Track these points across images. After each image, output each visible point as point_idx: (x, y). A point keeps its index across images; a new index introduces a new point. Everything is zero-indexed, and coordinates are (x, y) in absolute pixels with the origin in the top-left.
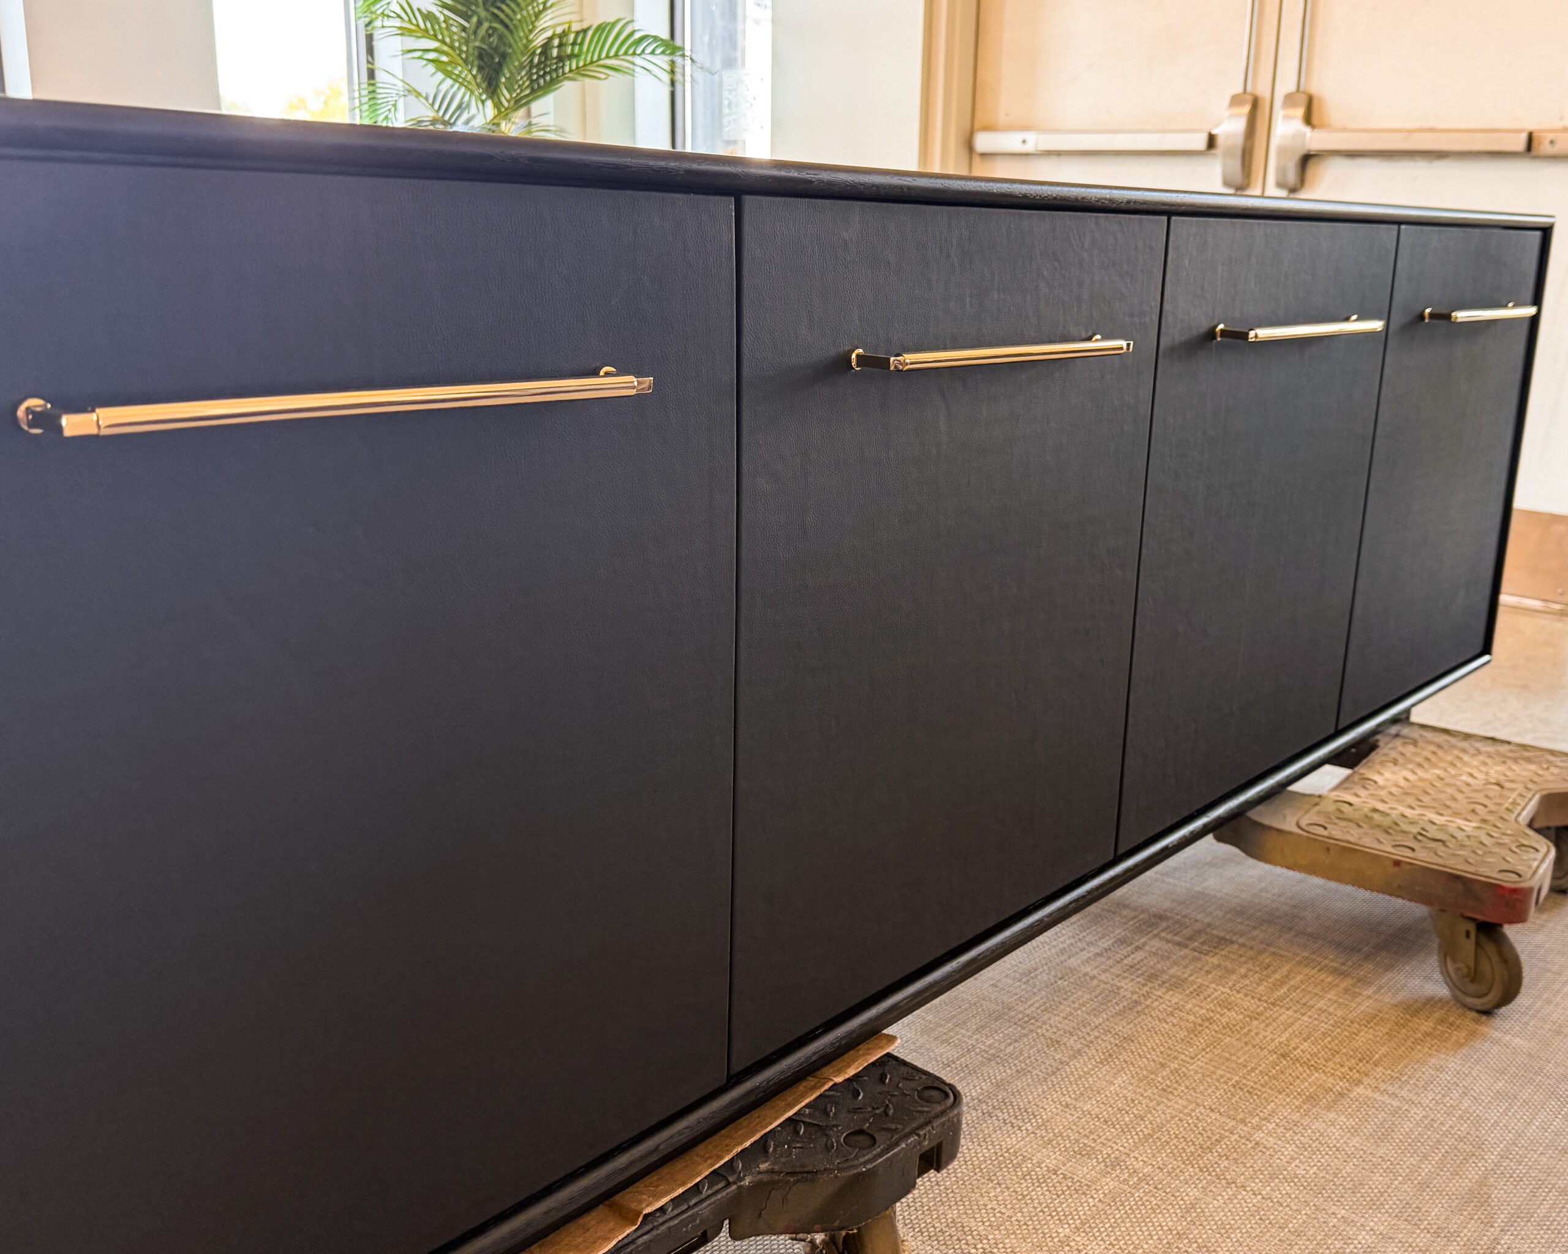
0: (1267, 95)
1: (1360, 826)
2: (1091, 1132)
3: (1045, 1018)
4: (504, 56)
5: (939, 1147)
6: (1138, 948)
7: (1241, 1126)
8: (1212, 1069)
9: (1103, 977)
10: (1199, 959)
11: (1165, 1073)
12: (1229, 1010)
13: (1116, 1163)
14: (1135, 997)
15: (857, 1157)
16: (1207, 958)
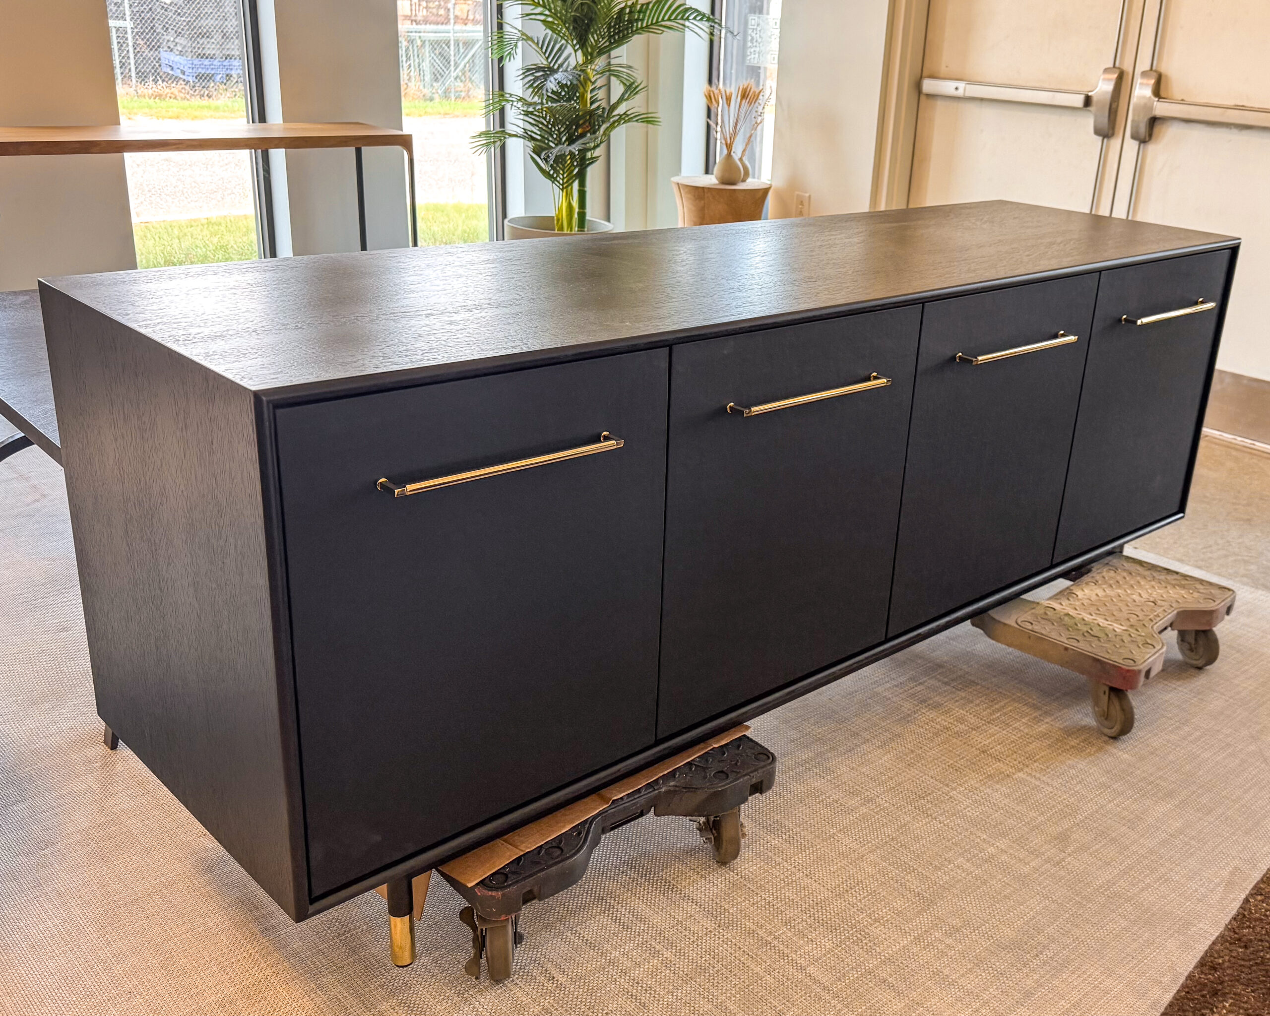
0: (1131, 70)
1: (1053, 624)
2: (862, 784)
3: (853, 720)
4: (591, 20)
5: (762, 782)
6: (921, 683)
7: (946, 788)
8: (940, 756)
9: (894, 699)
10: (954, 693)
11: (912, 756)
12: (961, 724)
13: (870, 800)
14: (909, 712)
15: (717, 784)
16: (959, 692)
